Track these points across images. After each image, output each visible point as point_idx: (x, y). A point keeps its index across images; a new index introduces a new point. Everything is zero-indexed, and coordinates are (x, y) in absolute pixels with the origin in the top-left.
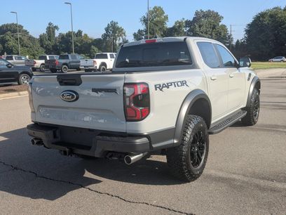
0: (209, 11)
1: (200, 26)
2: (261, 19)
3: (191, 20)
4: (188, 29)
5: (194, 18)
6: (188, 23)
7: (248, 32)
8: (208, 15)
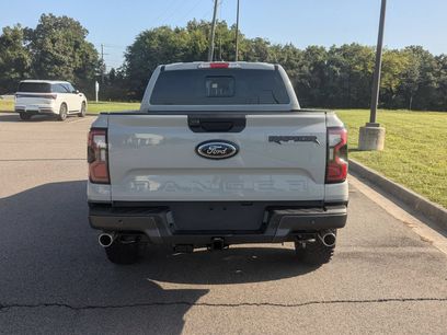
0: (65, 17)
1: (53, 41)
2: (147, 40)
3: (34, 28)
4: (28, 43)
5: (39, 26)
6: (28, 34)
7: (129, 57)
8: (64, 23)
